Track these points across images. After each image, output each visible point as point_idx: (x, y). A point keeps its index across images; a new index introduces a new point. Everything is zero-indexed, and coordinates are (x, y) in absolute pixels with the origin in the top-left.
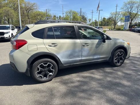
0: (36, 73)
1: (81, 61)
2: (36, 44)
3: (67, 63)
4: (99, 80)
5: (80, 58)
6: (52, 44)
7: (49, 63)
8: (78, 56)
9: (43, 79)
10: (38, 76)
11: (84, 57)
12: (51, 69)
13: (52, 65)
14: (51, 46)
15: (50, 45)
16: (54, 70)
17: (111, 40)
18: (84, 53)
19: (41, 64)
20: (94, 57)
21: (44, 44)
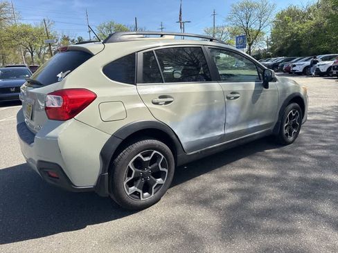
0: (125, 183)
1: (223, 138)
2: (121, 100)
3: (195, 146)
4: (275, 180)
5: (221, 130)
6: (161, 97)
7: (155, 152)
8: (217, 127)
9: (142, 199)
10: (128, 194)
11: (230, 127)
12: (161, 169)
13: (163, 157)
14: (157, 104)
15: (156, 100)
16: (167, 171)
17: (277, 82)
18: (231, 118)
19: (136, 157)
20: (248, 125)
21: (141, 98)
